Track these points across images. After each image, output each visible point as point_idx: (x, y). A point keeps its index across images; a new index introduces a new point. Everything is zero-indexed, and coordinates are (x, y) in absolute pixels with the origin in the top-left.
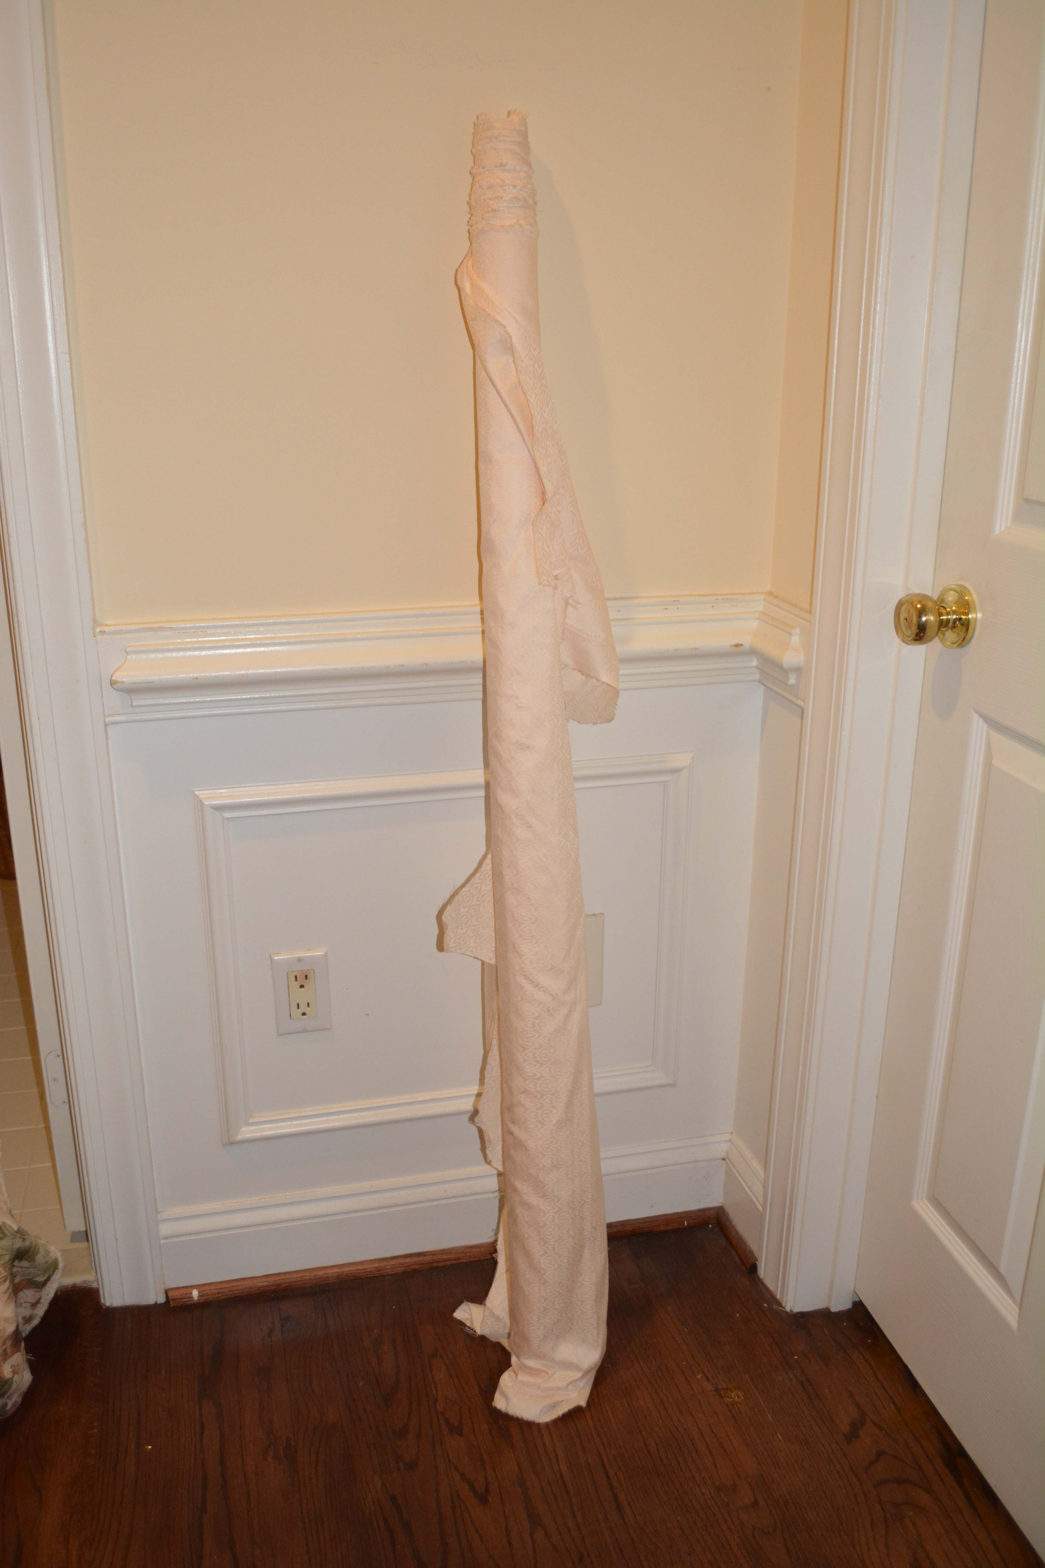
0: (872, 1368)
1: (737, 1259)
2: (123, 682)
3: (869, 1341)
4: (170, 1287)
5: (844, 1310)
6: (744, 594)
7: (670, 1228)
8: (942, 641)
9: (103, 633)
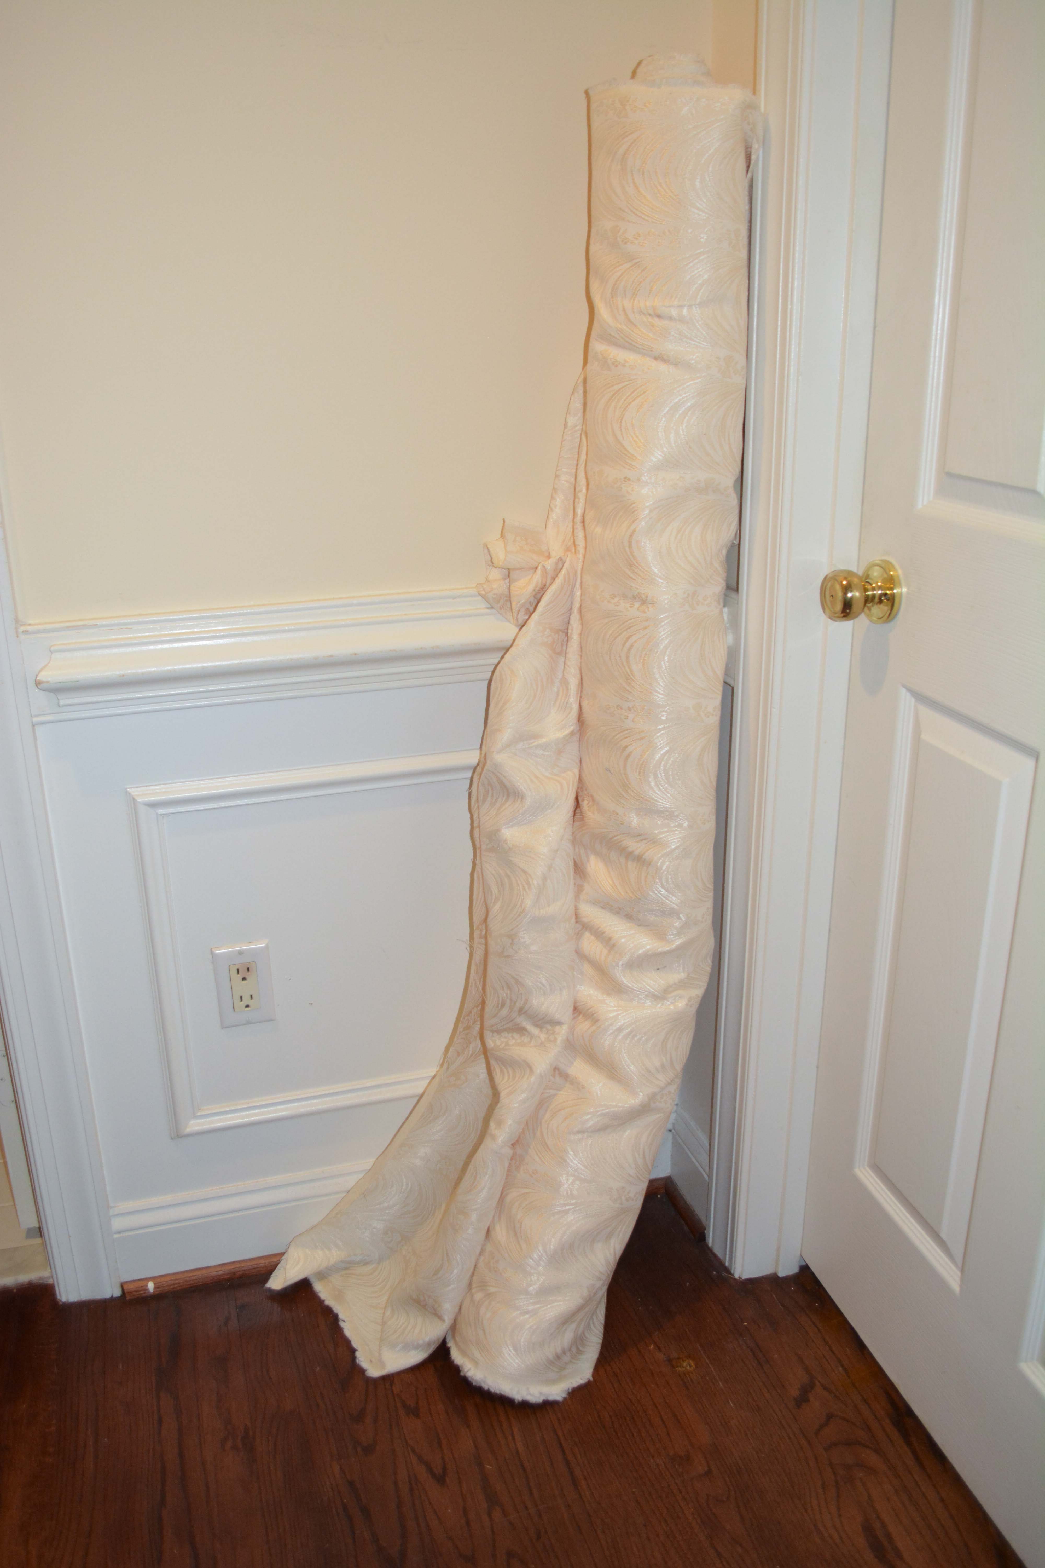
0: (819, 1330)
1: (686, 1228)
2: (48, 682)
3: (817, 1304)
4: (126, 1281)
5: (790, 1275)
8: (869, 616)
9: (25, 632)
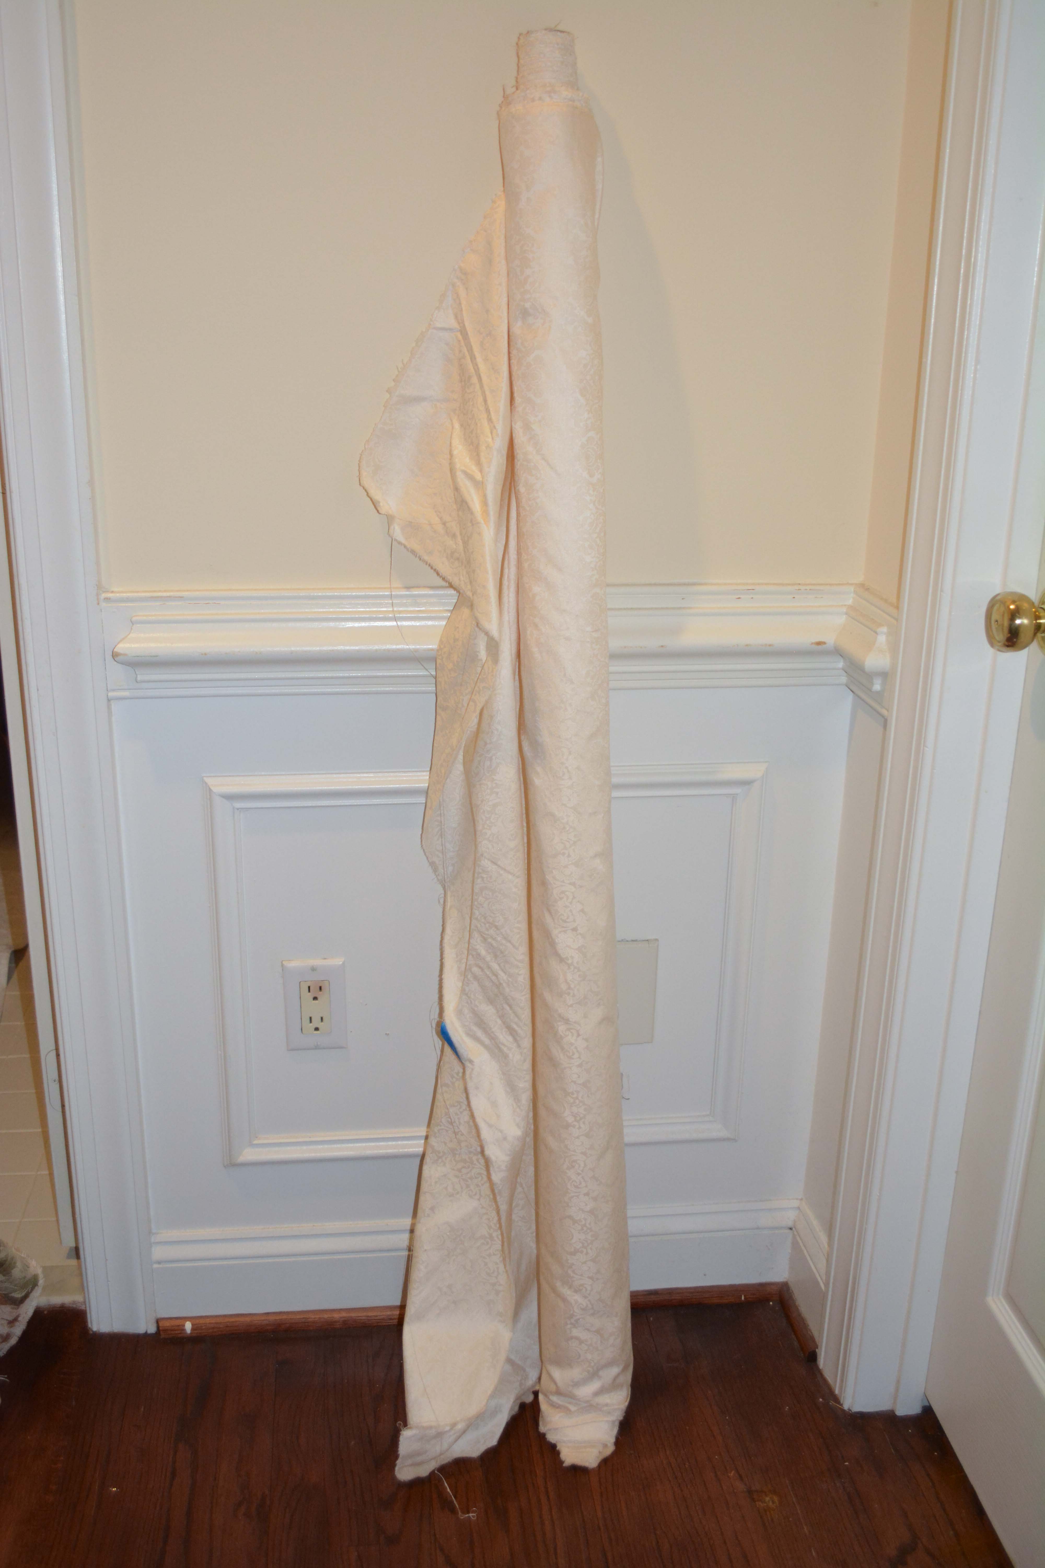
0: (933, 1484)
1: (796, 1343)
2: (125, 655)
3: (936, 1454)
4: (163, 1317)
5: (910, 1415)
6: (831, 585)
7: (724, 1301)
8: (1039, 648)
9: (107, 599)
